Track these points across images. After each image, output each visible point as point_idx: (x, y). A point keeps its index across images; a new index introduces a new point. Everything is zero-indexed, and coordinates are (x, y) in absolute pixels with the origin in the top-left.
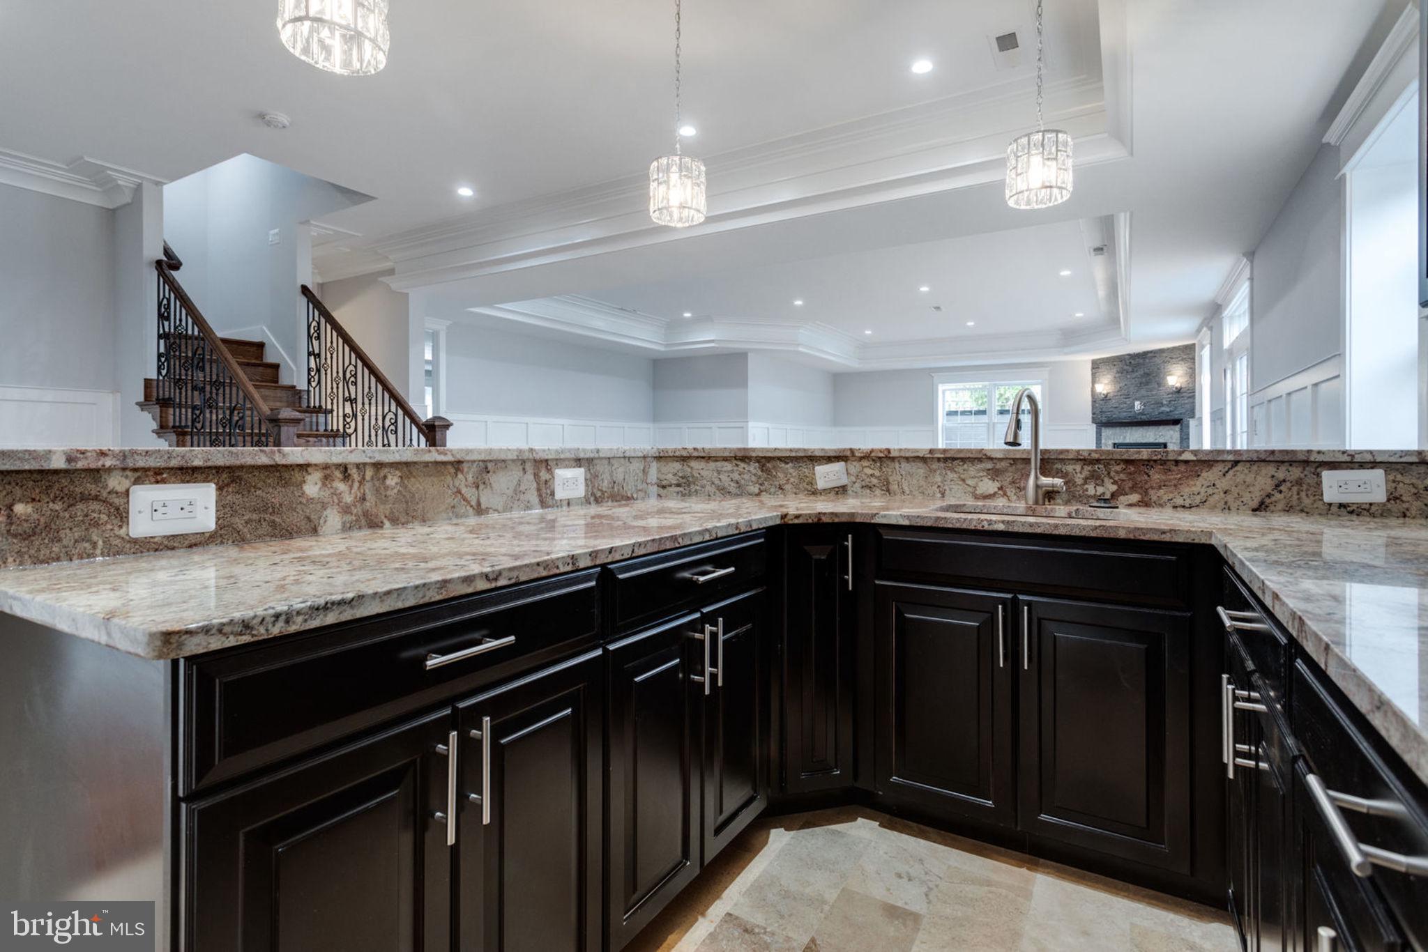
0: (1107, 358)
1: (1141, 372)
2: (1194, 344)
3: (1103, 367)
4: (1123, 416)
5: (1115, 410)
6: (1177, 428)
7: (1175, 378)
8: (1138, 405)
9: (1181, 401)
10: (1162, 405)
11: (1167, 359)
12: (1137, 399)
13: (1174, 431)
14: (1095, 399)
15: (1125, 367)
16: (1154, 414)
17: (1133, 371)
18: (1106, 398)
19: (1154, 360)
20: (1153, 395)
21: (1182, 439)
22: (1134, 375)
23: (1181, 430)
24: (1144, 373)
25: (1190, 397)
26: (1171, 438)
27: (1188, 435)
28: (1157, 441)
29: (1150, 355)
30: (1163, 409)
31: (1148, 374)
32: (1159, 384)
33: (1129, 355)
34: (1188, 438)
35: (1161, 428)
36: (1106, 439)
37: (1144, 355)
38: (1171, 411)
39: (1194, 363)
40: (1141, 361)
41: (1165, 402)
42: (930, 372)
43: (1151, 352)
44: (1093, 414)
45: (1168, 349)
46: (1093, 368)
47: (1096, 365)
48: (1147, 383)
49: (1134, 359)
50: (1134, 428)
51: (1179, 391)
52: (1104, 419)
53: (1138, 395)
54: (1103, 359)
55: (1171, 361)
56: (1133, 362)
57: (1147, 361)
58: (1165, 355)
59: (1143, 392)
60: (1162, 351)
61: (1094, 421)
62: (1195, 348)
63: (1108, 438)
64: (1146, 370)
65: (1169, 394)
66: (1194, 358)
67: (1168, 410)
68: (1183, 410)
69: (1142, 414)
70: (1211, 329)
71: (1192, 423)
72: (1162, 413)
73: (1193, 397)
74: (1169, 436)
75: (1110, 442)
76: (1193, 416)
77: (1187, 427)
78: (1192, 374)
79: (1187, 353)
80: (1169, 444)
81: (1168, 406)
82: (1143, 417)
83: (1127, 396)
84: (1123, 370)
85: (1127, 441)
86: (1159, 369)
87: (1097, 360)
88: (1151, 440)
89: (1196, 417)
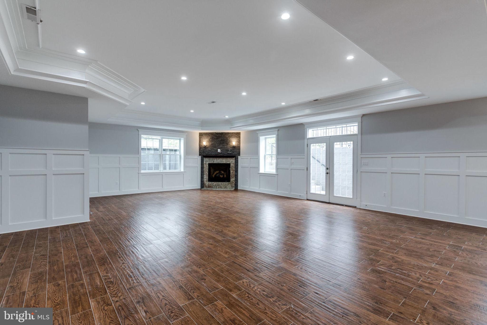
0: (206, 133)
1: (220, 139)
2: (240, 133)
3: (204, 136)
4: (213, 154)
5: (209, 152)
6: (234, 158)
7: (234, 143)
8: (219, 151)
9: (235, 150)
11: (230, 136)
12: (219, 149)
13: (233, 160)
14: (200, 148)
15: (214, 137)
16: (226, 154)
17: (217, 139)
18: (205, 147)
19: (226, 136)
20: (225, 147)
21: (235, 162)
22: (217, 140)
23: (235, 159)
24: (222, 140)
25: (238, 149)
26: (232, 162)
27: (238, 161)
28: (227, 163)
29: (224, 134)
30: (229, 152)
31: (223, 140)
32: (227, 144)
33: (216, 133)
34: (238, 162)
35: (228, 158)
36: (206, 162)
37: (222, 133)
38: (232, 153)
39: (240, 139)
40: (221, 136)
41: (229, 150)
42: (137, 129)
43: (225, 133)
44: (199, 152)
45: (231, 133)
46: (200, 136)
47: (201, 135)
48: (223, 143)
49: (218, 135)
50: (218, 158)
51: (234, 147)
52: (205, 155)
53: (219, 147)
54: (204, 133)
55: (232, 137)
56: (217, 135)
57: (223, 136)
58: (230, 134)
59: (221, 146)
60: (228, 133)
61: (200, 155)
63: (206, 161)
64: (222, 139)
65: (231, 147)
66: (240, 137)
67: (231, 153)
68: (236, 153)
69: (221, 153)
70: (278, 130)
71: (239, 158)
72: (229, 153)
73: (240, 149)
74: (231, 161)
75: (208, 163)
76: (239, 155)
77: (238, 158)
78: (239, 142)
79: (238, 135)
80: (231, 164)
81: (231, 151)
82: (221, 155)
83: (215, 147)
84: (214, 138)
85: (215, 162)
86: (227, 139)
87: (202, 133)
88: (224, 162)
89: (241, 155)
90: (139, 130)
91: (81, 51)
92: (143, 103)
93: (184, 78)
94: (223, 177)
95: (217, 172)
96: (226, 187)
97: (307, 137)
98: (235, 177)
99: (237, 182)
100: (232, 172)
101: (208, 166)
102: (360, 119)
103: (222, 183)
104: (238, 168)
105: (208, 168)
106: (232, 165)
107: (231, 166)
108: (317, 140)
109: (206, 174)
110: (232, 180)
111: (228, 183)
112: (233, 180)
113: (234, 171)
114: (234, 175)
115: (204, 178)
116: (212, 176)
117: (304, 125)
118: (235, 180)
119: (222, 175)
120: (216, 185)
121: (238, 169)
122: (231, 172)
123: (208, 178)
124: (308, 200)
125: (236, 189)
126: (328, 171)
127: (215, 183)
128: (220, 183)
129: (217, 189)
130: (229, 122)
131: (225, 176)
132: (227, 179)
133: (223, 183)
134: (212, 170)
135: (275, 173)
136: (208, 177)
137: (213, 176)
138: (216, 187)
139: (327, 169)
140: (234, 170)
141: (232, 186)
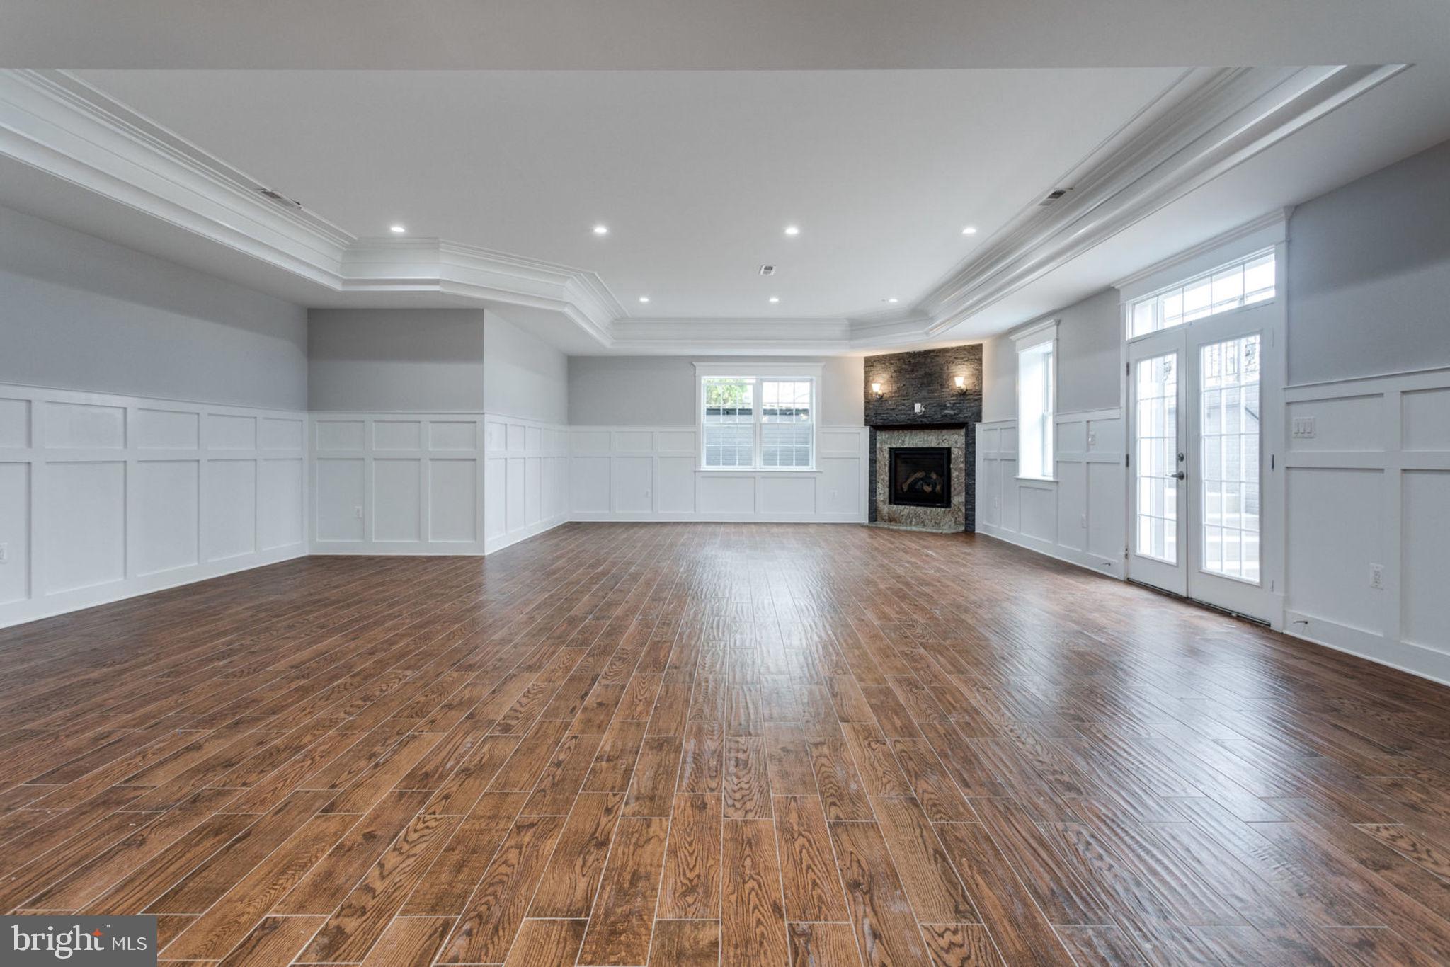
0: (883, 356)
1: (922, 372)
2: (981, 345)
3: (879, 367)
4: (902, 418)
5: (892, 412)
6: (963, 432)
7: (961, 379)
8: (918, 408)
9: (966, 404)
10: (945, 407)
11: (951, 359)
12: (917, 402)
13: (959, 435)
14: (868, 401)
15: (904, 366)
16: (937, 417)
17: (912, 371)
18: (881, 399)
19: (937, 359)
20: (935, 397)
21: (967, 443)
22: (914, 376)
23: (967, 435)
24: (926, 374)
25: (976, 400)
26: (956, 443)
27: (974, 439)
28: (940, 446)
29: (932, 354)
30: (946, 411)
31: (930, 375)
32: (942, 386)
33: (907, 353)
34: (974, 443)
35: (945, 432)
36: (881, 443)
37: (926, 353)
38: (955, 414)
39: (981, 364)
40: (923, 360)
41: (948, 405)
42: (692, 361)
43: (933, 351)
44: (866, 416)
45: (952, 349)
46: (866, 367)
47: (870, 363)
48: (929, 385)
49: (913, 358)
50: (914, 432)
51: (963, 394)
52: (879, 423)
53: (918, 397)
54: (878, 357)
55: (956, 361)
56: (913, 361)
57: (929, 360)
58: (949, 354)
59: (924, 393)
60: (945, 351)
61: (867, 423)
62: (982, 349)
63: (883, 442)
64: (927, 370)
65: (953, 396)
66: (980, 360)
67: (952, 412)
68: (969, 414)
69: (923, 416)
70: (1058, 323)
71: (979, 428)
72: (946, 416)
73: (980, 400)
74: (954, 440)
75: (887, 447)
76: (979, 420)
77: (974, 431)
78: (978, 376)
79: (973, 353)
80: (952, 449)
81: (952, 408)
82: (923, 420)
83: (906, 397)
84: (902, 369)
85: (906, 445)
86: (942, 369)
87: (871, 357)
88: (934, 445)
89: (985, 419)
90: (695, 364)
91: (398, 229)
92: (644, 300)
93: (601, 230)
94: (931, 492)
95: (919, 475)
96: (937, 524)
97: (1129, 336)
98: (967, 493)
99: (973, 509)
100: (957, 476)
101: (887, 455)
102: (1280, 230)
103: (925, 509)
104: (974, 462)
105: (887, 463)
106: (957, 453)
107: (953, 456)
108: (1155, 344)
109: (883, 480)
110: (958, 499)
111: (943, 509)
112: (959, 503)
113: (964, 474)
114: (963, 485)
115: (878, 493)
116: (902, 489)
117: (1118, 291)
118: (966, 501)
119: (929, 485)
120: (908, 514)
121: (974, 465)
122: (954, 474)
123: (887, 494)
124: (1129, 582)
125: (968, 532)
126: (1183, 469)
127: (906, 510)
128: (920, 510)
129: (914, 529)
131: (938, 488)
132: (941, 499)
133: (929, 510)
134: (902, 469)
135: (1051, 479)
136: (887, 490)
137: (905, 487)
138: (908, 522)
139: (1181, 458)
140: (961, 469)
141: (955, 522)
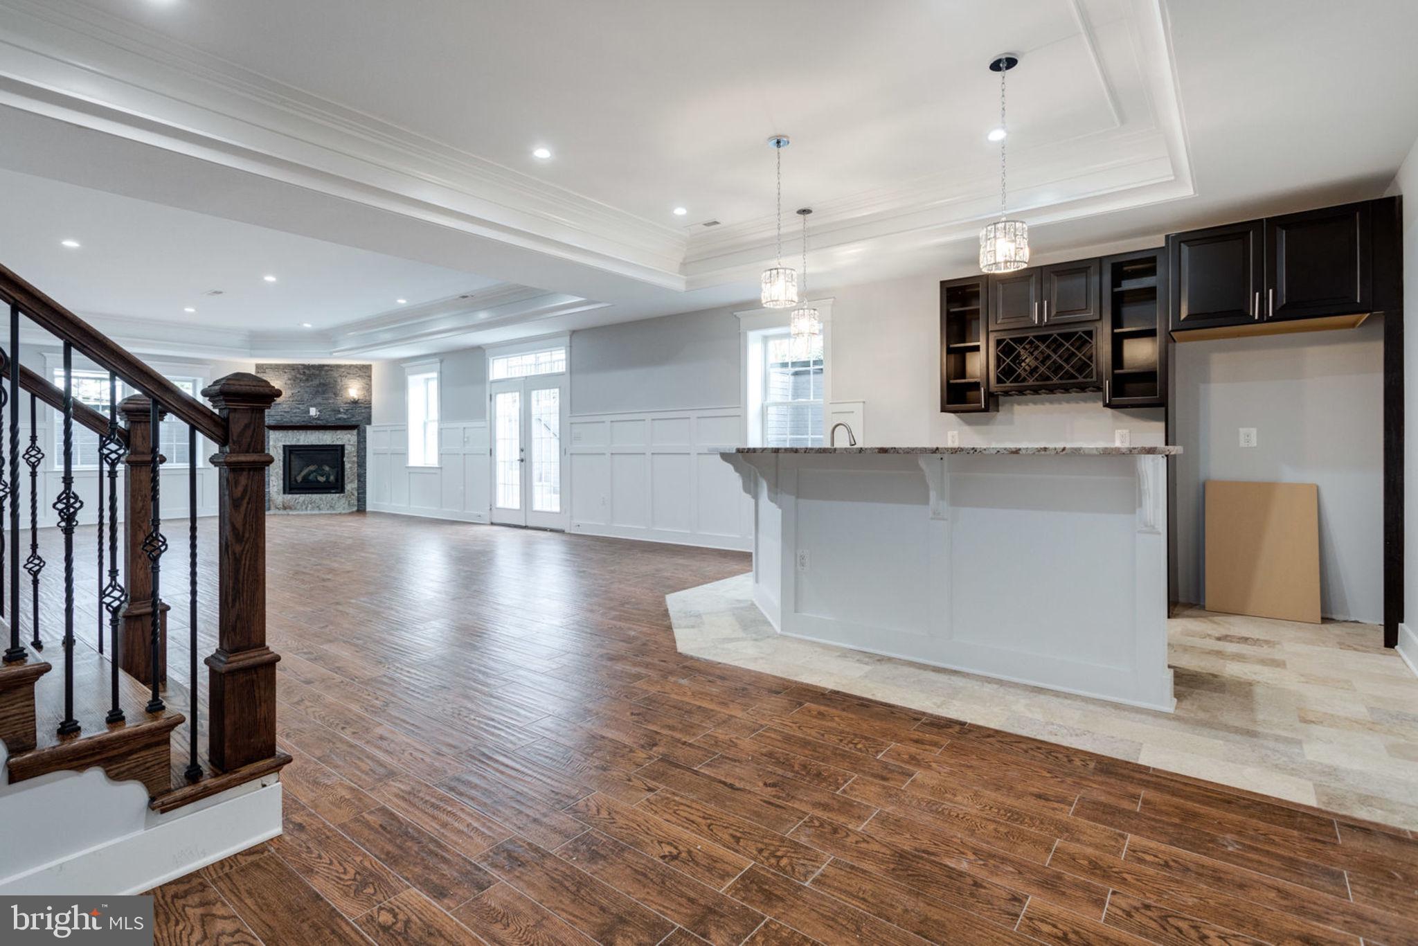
0: (277, 364)
1: (316, 382)
2: (370, 366)
3: (271, 373)
4: (296, 420)
5: (285, 415)
6: (355, 432)
7: (354, 390)
8: (313, 411)
9: (358, 411)
10: (339, 412)
11: (344, 374)
12: (312, 406)
13: (352, 435)
15: (298, 376)
16: (332, 420)
17: (307, 380)
19: (330, 372)
20: (330, 403)
21: (359, 442)
22: (308, 385)
23: (358, 434)
24: (320, 384)
25: (366, 408)
26: (349, 441)
27: (365, 438)
28: (335, 443)
29: (326, 368)
30: (340, 416)
31: (324, 385)
32: (336, 395)
33: (303, 365)
34: (365, 442)
35: (339, 432)
36: (275, 441)
37: (321, 367)
38: (348, 418)
39: (371, 380)
40: (317, 372)
41: (342, 410)
42: (42, 350)
43: (328, 366)
45: (345, 365)
46: (258, 371)
47: (262, 369)
48: (324, 393)
49: (309, 369)
50: (309, 431)
51: (355, 402)
52: (273, 422)
53: (313, 403)
54: (271, 365)
55: (348, 376)
56: (307, 372)
57: (323, 373)
58: (342, 370)
59: (319, 400)
60: (339, 366)
62: (371, 369)
63: (277, 440)
64: (322, 381)
65: (346, 403)
66: (370, 377)
67: (345, 417)
68: (360, 418)
69: (318, 419)
70: (441, 362)
71: (369, 429)
72: (340, 419)
73: (370, 408)
74: (347, 439)
75: (281, 444)
76: (369, 423)
77: (365, 431)
78: (368, 389)
79: (364, 371)
80: (346, 447)
81: (345, 413)
82: (319, 422)
83: (301, 402)
84: (297, 378)
85: (301, 443)
86: (336, 381)
87: (263, 365)
88: (328, 443)
89: (373, 424)
90: (45, 354)
94: (325, 482)
95: (312, 468)
96: (332, 507)
97: (491, 378)
98: (359, 481)
99: (365, 493)
100: (351, 468)
101: (281, 452)
102: (567, 339)
103: (320, 496)
104: (365, 456)
105: (281, 458)
106: (350, 449)
107: (346, 452)
108: (507, 385)
109: (277, 473)
110: (351, 486)
111: (337, 495)
112: (353, 489)
113: (356, 465)
114: (356, 475)
115: (271, 485)
116: (296, 480)
117: (484, 351)
118: (358, 487)
119: (322, 476)
120: (304, 502)
121: (365, 458)
122: (347, 466)
123: (282, 485)
124: (492, 524)
125: (361, 509)
126: (523, 457)
127: (301, 498)
128: (315, 496)
129: (309, 512)
130: (325, 337)
131: (332, 478)
132: (337, 486)
133: (324, 496)
134: (296, 463)
135: (437, 466)
136: (281, 482)
137: (299, 479)
138: (304, 507)
139: (522, 450)
140: (354, 462)
141: (349, 504)
